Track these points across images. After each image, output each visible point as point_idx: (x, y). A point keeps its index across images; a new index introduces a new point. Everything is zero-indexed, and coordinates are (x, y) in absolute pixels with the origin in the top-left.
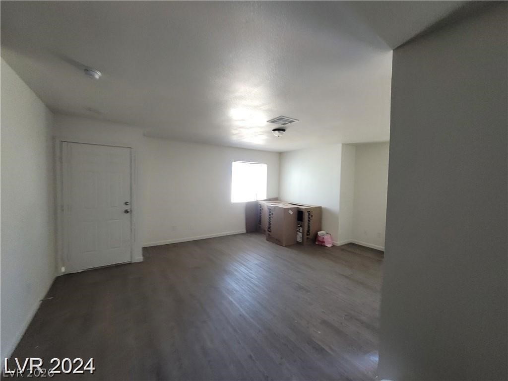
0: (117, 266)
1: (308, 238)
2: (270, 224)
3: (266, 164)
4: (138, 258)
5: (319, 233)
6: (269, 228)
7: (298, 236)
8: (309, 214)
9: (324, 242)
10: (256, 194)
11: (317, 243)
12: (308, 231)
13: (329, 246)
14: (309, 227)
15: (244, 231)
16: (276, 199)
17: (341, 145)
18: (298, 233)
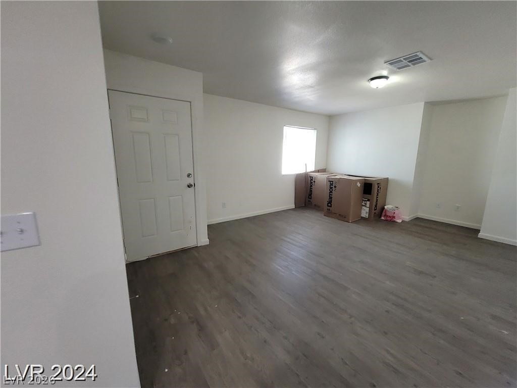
0: (184, 251)
1: (375, 213)
2: (331, 198)
3: (315, 129)
4: (204, 240)
5: (385, 207)
6: (330, 202)
7: (362, 211)
8: (378, 187)
9: (394, 217)
10: (306, 165)
11: (383, 218)
12: (376, 206)
13: (400, 221)
14: (377, 200)
15: (293, 206)
16: (323, 171)
17: (423, 103)
18: (363, 207)
